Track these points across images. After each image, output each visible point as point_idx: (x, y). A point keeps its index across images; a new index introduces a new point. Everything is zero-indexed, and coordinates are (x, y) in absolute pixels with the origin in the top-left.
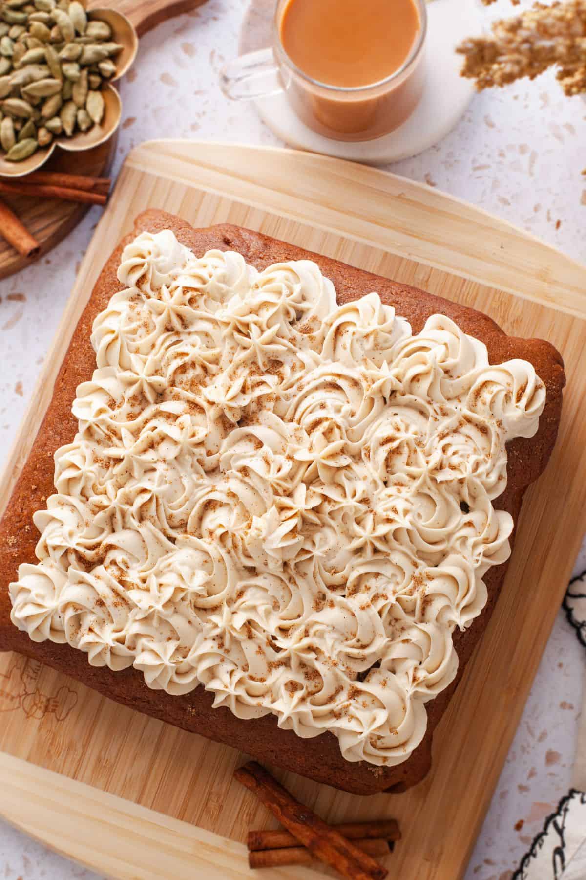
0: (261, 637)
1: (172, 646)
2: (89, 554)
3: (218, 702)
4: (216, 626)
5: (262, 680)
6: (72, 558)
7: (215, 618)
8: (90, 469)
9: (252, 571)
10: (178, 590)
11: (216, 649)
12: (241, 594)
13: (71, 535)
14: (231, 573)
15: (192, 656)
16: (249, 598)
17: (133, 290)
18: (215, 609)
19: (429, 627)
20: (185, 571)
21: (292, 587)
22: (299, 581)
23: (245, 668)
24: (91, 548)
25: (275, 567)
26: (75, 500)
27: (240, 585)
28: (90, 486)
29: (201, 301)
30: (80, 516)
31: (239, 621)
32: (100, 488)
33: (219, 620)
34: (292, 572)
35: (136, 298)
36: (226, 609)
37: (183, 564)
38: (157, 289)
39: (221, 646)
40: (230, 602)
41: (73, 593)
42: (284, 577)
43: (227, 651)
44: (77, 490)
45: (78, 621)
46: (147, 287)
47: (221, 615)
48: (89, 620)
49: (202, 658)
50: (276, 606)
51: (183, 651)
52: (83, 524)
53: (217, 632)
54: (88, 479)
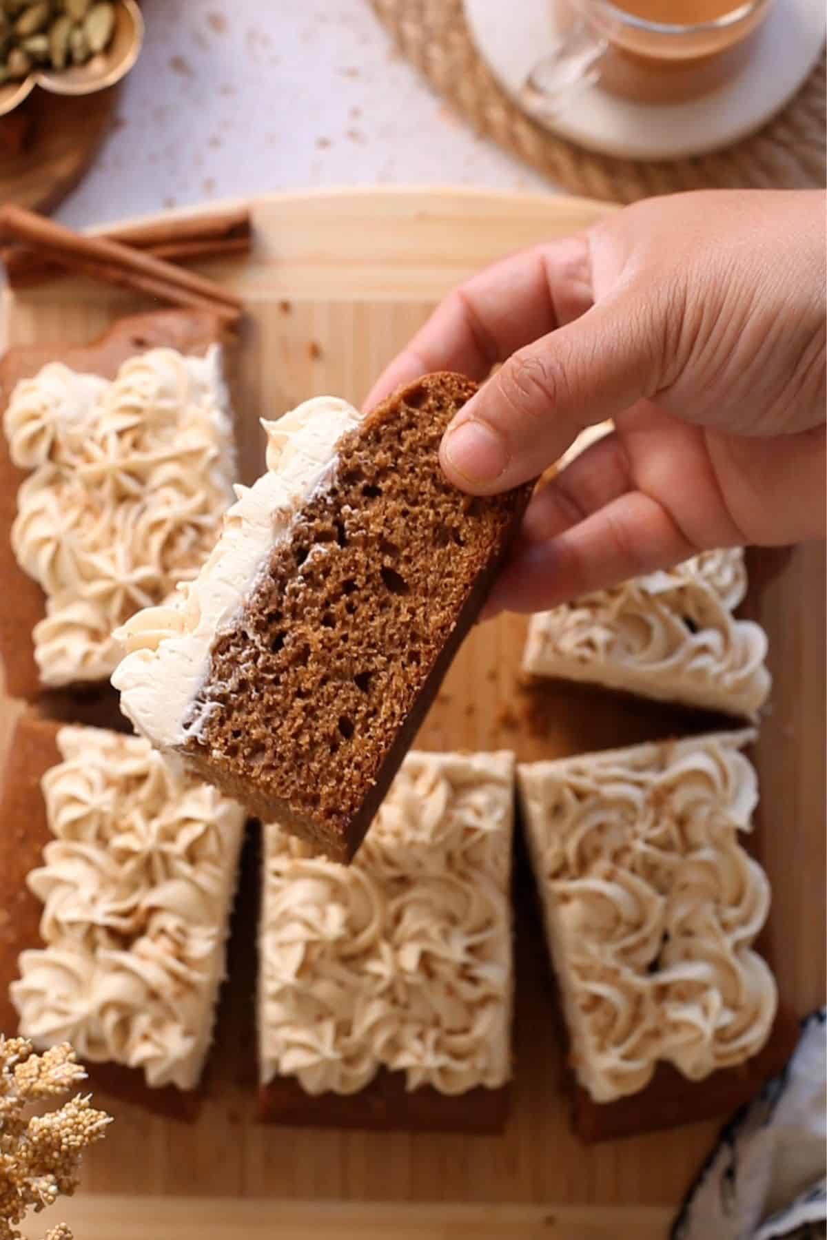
0: (446, 972)
1: (328, 1028)
2: (125, 924)
3: (414, 1082)
4: (378, 977)
5: (466, 1030)
6: (101, 936)
7: (374, 967)
8: (104, 800)
9: (403, 882)
10: (309, 945)
11: (389, 1010)
12: (398, 919)
13: (94, 900)
14: (375, 896)
15: (359, 1031)
16: (411, 922)
17: (46, 470)
18: (370, 952)
19: (707, 854)
20: (311, 914)
21: (467, 887)
22: (475, 874)
23: (437, 1022)
24: (126, 914)
25: (435, 866)
26: (90, 849)
27: (393, 906)
28: (108, 823)
29: (148, 439)
30: (101, 871)
31: (410, 958)
32: (123, 824)
33: (380, 967)
34: (459, 864)
35: (55, 481)
36: (385, 949)
37: (305, 904)
38: (81, 451)
39: (394, 1002)
40: (387, 934)
41: (110, 987)
42: (452, 877)
43: (406, 1006)
44: (90, 831)
45: (124, 1026)
46: (65, 455)
47: (379, 957)
48: (142, 1023)
49: (373, 1030)
50: (452, 920)
51: (344, 1029)
52: (106, 881)
53: (382, 986)
54: (102, 815)
